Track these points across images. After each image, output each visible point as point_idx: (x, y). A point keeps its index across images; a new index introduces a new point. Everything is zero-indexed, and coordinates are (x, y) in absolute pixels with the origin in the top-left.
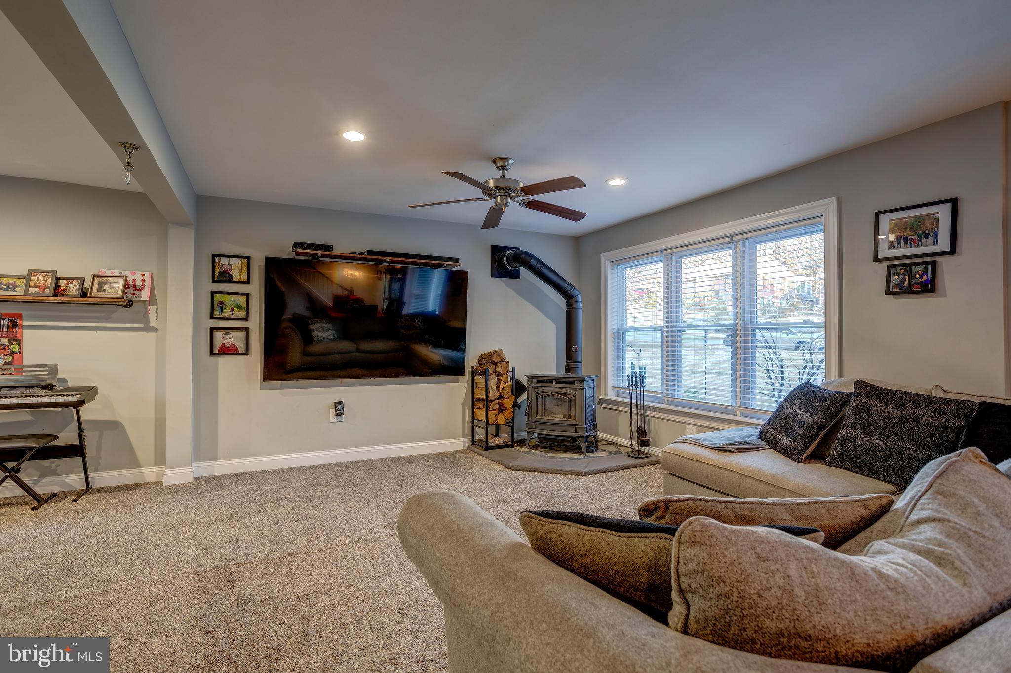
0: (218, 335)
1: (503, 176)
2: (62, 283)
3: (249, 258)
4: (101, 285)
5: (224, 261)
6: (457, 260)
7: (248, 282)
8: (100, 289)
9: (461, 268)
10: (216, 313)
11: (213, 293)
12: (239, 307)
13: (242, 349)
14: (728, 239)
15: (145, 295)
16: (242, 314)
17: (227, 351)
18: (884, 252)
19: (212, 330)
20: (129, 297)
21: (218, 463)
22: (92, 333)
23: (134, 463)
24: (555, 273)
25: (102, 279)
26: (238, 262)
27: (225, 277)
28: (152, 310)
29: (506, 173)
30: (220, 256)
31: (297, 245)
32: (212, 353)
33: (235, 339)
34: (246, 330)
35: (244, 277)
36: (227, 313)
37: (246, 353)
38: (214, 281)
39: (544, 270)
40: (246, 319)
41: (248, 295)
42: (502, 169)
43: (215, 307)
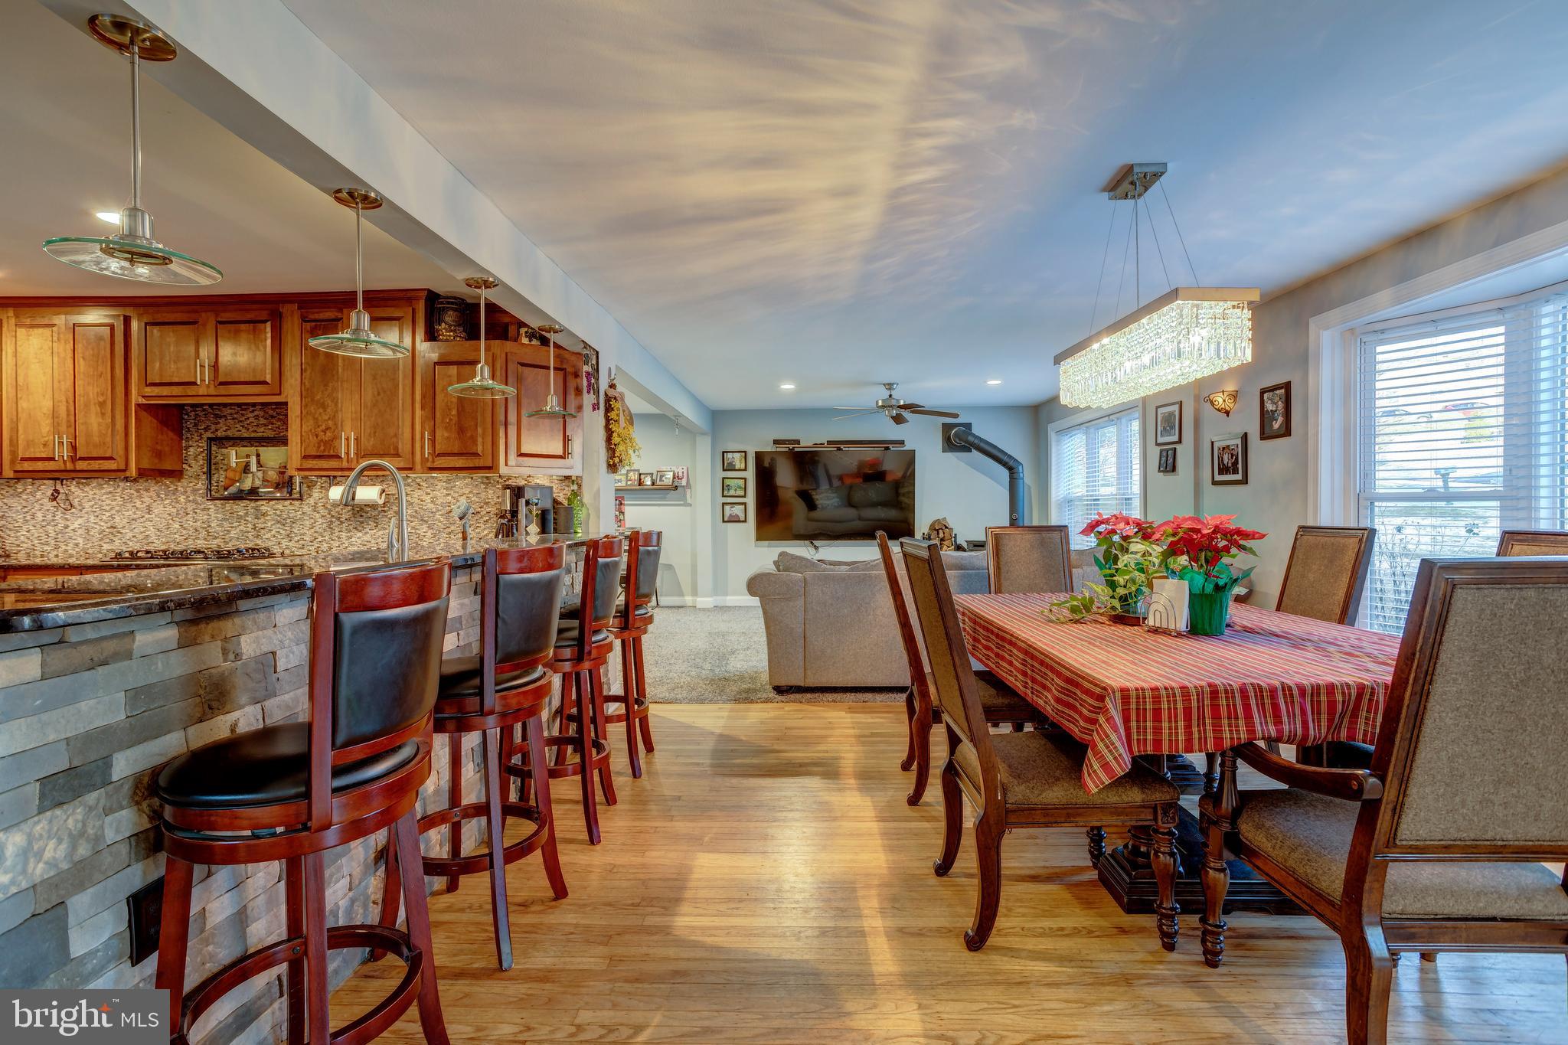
0: (727, 508)
1: (890, 396)
2: (642, 477)
3: (745, 452)
4: (662, 476)
5: (730, 455)
6: (902, 443)
7: (745, 470)
8: (661, 480)
9: (908, 447)
10: (726, 493)
11: (724, 479)
12: (740, 488)
13: (742, 519)
14: (1107, 418)
15: (684, 482)
16: (742, 493)
17: (735, 520)
18: (1161, 440)
19: (724, 504)
20: (676, 484)
21: (728, 598)
22: (657, 507)
23: (681, 594)
24: (995, 447)
25: (661, 474)
26: (738, 455)
27: (728, 467)
28: (688, 491)
29: (893, 393)
30: (727, 452)
31: (776, 442)
32: (724, 521)
33: (738, 511)
34: (745, 504)
35: (743, 467)
36: (732, 492)
37: (745, 521)
38: (724, 470)
39: (982, 445)
40: (745, 496)
41: (745, 479)
42: (890, 389)
43: (724, 487)
